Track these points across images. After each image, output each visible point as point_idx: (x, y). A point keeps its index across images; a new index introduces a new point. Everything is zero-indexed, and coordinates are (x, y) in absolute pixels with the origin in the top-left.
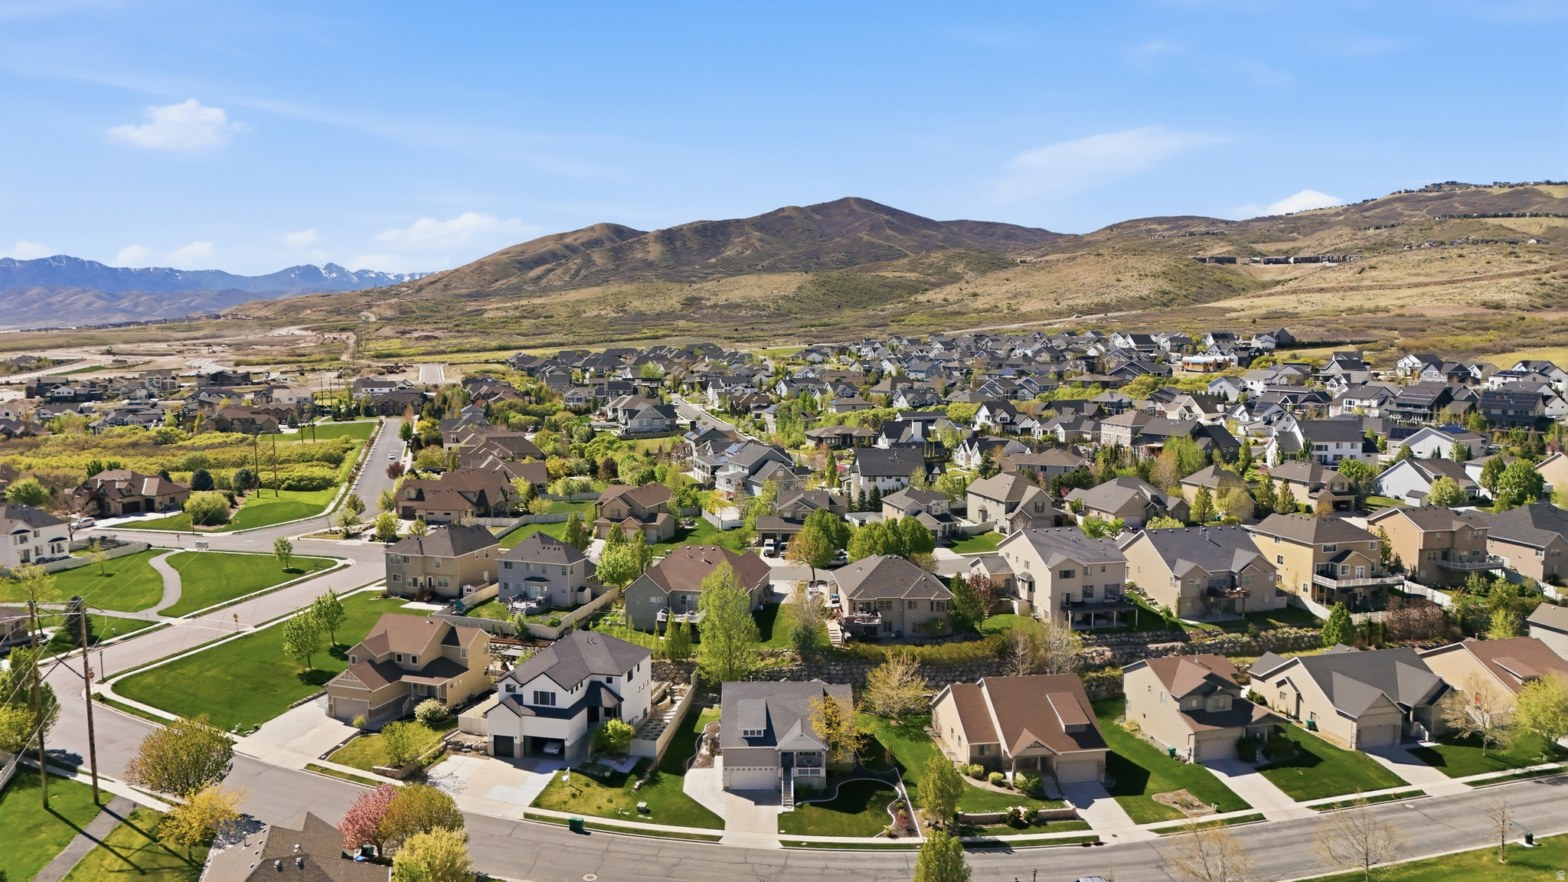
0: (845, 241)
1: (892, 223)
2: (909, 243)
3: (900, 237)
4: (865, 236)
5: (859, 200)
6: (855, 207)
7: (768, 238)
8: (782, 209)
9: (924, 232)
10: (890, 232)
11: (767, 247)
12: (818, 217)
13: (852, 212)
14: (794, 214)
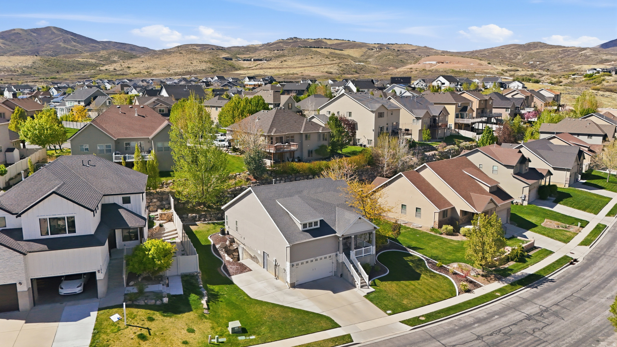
0: (52, 46)
1: (75, 39)
2: (85, 49)
3: (80, 46)
4: (63, 45)
5: (55, 28)
6: (55, 31)
7: (7, 43)
8: (14, 30)
9: (91, 44)
10: (75, 44)
11: (8, 47)
12: (35, 35)
13: (53, 33)
14: (20, 32)
